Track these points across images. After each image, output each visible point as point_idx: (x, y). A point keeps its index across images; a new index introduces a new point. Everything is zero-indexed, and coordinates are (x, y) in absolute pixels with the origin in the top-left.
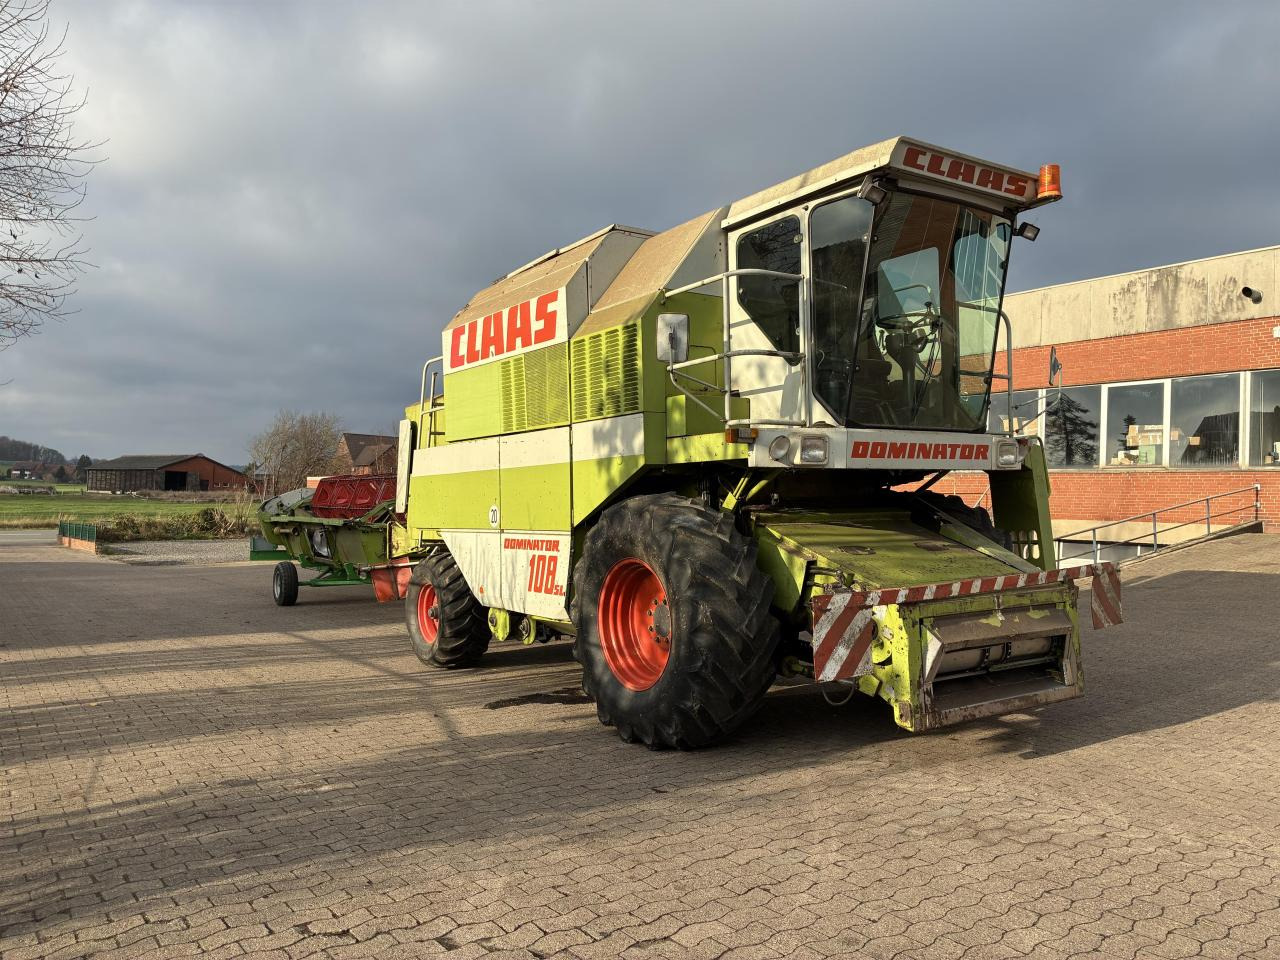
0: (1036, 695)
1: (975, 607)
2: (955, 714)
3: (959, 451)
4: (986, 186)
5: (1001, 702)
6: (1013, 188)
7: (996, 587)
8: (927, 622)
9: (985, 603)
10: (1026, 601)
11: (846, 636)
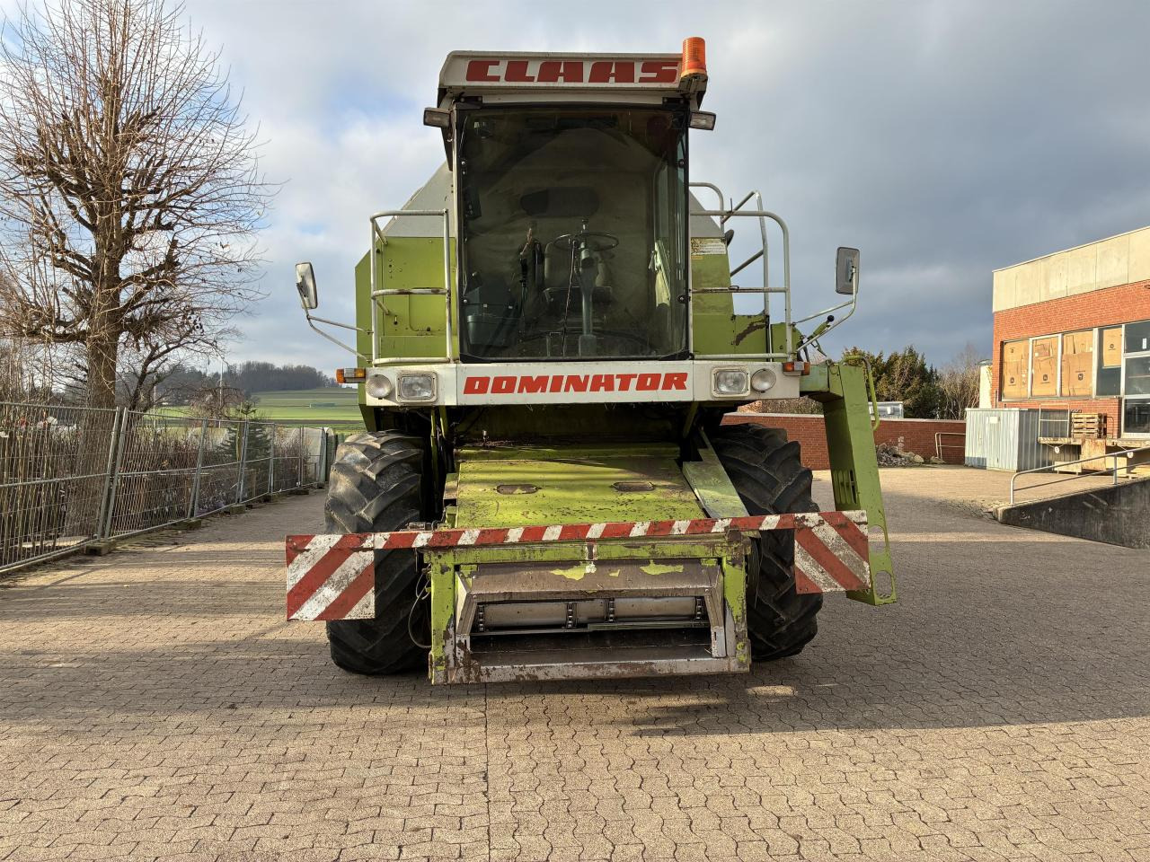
0: (652, 663)
1: (549, 555)
2: (502, 671)
3: (634, 382)
4: (607, 81)
5: (585, 666)
6: (654, 75)
7: (590, 535)
8: (466, 570)
9: (569, 551)
10: (642, 553)
11: (337, 575)
